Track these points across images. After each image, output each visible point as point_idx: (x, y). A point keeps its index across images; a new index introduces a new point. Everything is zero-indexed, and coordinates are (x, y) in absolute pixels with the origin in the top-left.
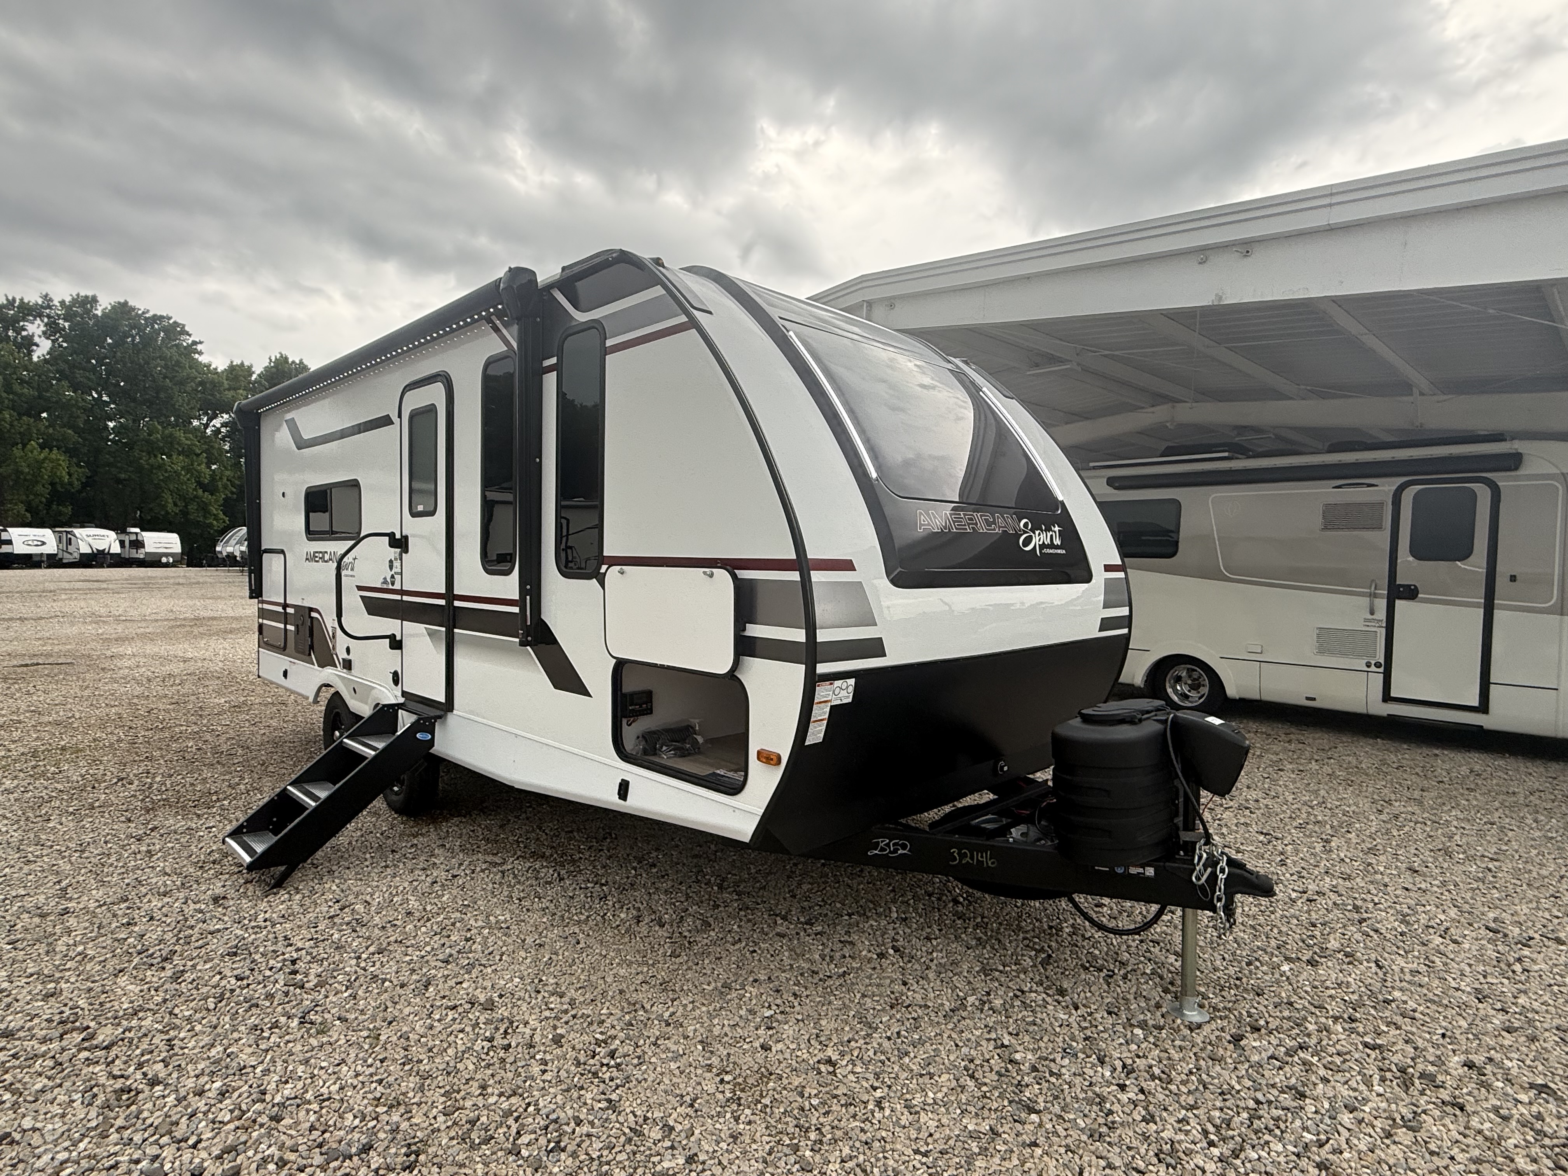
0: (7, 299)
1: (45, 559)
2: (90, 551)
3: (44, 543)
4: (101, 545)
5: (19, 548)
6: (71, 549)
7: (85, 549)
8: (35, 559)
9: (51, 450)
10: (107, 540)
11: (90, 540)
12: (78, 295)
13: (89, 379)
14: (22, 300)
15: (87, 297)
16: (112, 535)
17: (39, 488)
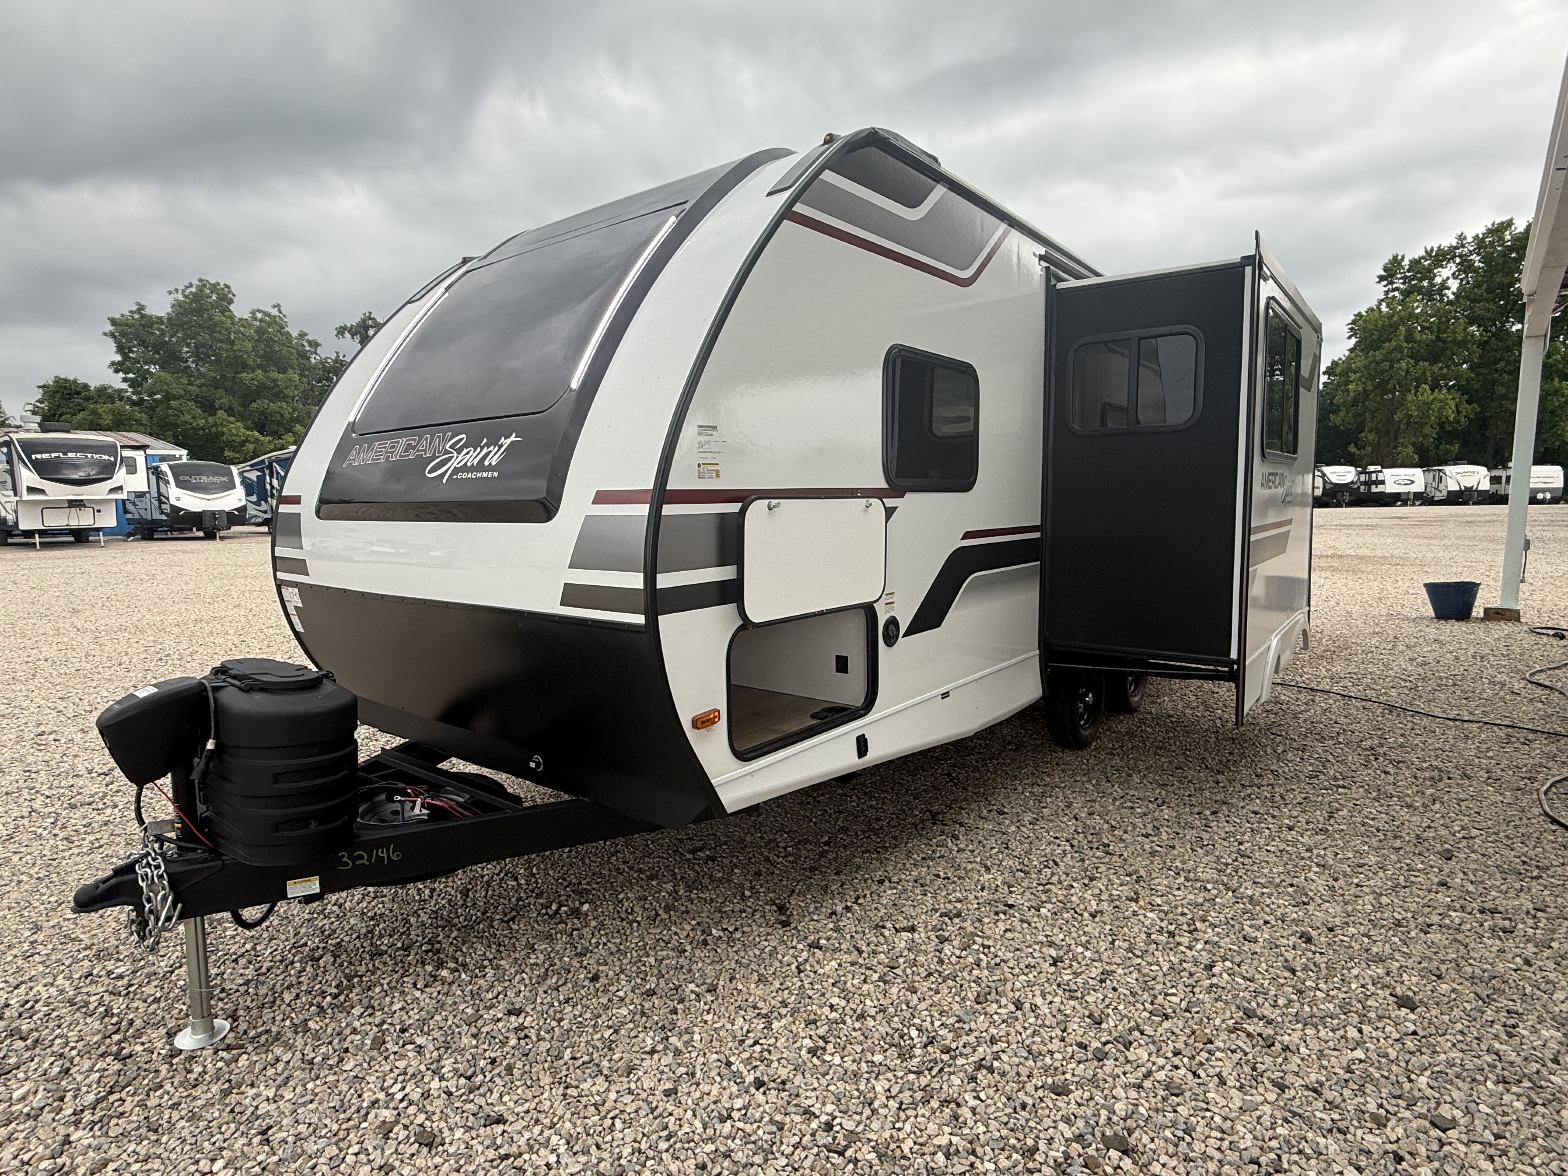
0: (1426, 251)
1: (1411, 497)
2: (1457, 489)
3: (1413, 482)
4: (1469, 482)
5: (1390, 488)
6: (1441, 486)
7: (1453, 487)
8: (1403, 497)
9: (1440, 391)
10: (1477, 477)
11: (1459, 477)
12: (1493, 224)
13: (1488, 310)
14: (1439, 248)
15: (1502, 223)
16: (1483, 470)
17: (1427, 430)
